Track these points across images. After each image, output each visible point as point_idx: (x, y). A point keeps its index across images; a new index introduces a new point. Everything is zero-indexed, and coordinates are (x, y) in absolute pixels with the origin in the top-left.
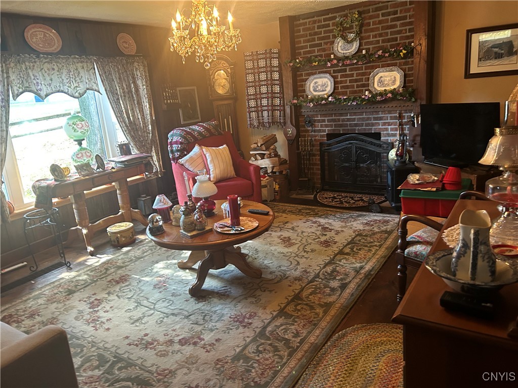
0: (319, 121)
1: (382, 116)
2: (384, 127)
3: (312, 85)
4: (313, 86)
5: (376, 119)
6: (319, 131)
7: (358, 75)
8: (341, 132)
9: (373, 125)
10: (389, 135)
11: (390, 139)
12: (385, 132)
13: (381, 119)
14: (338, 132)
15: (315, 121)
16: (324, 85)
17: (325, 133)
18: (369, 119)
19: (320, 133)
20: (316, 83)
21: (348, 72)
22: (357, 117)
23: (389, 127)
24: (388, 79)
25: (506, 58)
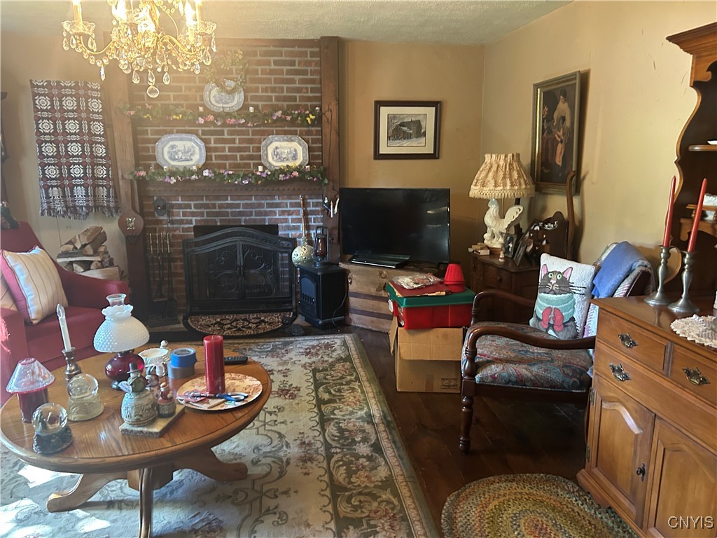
0: (180, 206)
1: (279, 201)
2: (281, 217)
3: (166, 149)
4: (169, 152)
5: (270, 205)
6: (181, 222)
7: (241, 141)
8: (219, 224)
9: (266, 214)
10: (289, 228)
11: (292, 234)
12: (284, 224)
13: (278, 205)
14: (213, 224)
15: (173, 206)
16: (188, 152)
17: (192, 226)
18: (260, 205)
19: (183, 226)
20: (173, 147)
21: (226, 136)
22: (242, 202)
23: (290, 217)
24: (286, 151)
25: (415, 139)
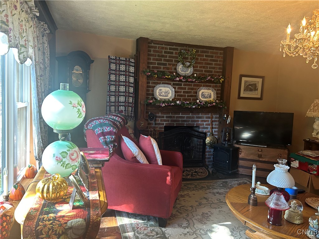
0: (160, 117)
1: (201, 116)
2: (201, 123)
3: (158, 91)
5: (197, 117)
6: (159, 124)
7: (189, 89)
8: (175, 125)
9: (195, 121)
10: (204, 128)
11: (205, 131)
12: (202, 126)
13: (200, 118)
14: (173, 125)
15: (156, 117)
16: (167, 93)
17: (164, 126)
18: (193, 117)
19: (160, 126)
20: (160, 90)
21: (183, 86)
22: (186, 116)
23: (205, 123)
24: (207, 94)
25: (254, 91)
